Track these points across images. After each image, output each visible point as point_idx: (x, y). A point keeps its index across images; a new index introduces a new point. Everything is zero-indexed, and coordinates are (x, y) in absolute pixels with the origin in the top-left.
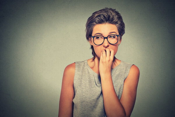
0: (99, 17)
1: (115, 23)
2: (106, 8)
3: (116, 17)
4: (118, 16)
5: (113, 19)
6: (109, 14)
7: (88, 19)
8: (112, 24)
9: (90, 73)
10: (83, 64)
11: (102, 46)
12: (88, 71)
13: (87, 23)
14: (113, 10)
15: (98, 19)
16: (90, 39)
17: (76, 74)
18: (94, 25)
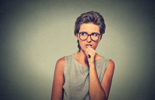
0: (86, 18)
1: (98, 24)
2: (92, 11)
3: (99, 20)
4: (101, 18)
5: (97, 21)
6: (94, 16)
7: (77, 19)
8: (96, 24)
9: (76, 65)
10: (70, 57)
11: (86, 41)
12: (75, 63)
13: (76, 21)
14: (98, 14)
15: (85, 19)
16: (77, 34)
17: (65, 66)
18: (81, 24)
